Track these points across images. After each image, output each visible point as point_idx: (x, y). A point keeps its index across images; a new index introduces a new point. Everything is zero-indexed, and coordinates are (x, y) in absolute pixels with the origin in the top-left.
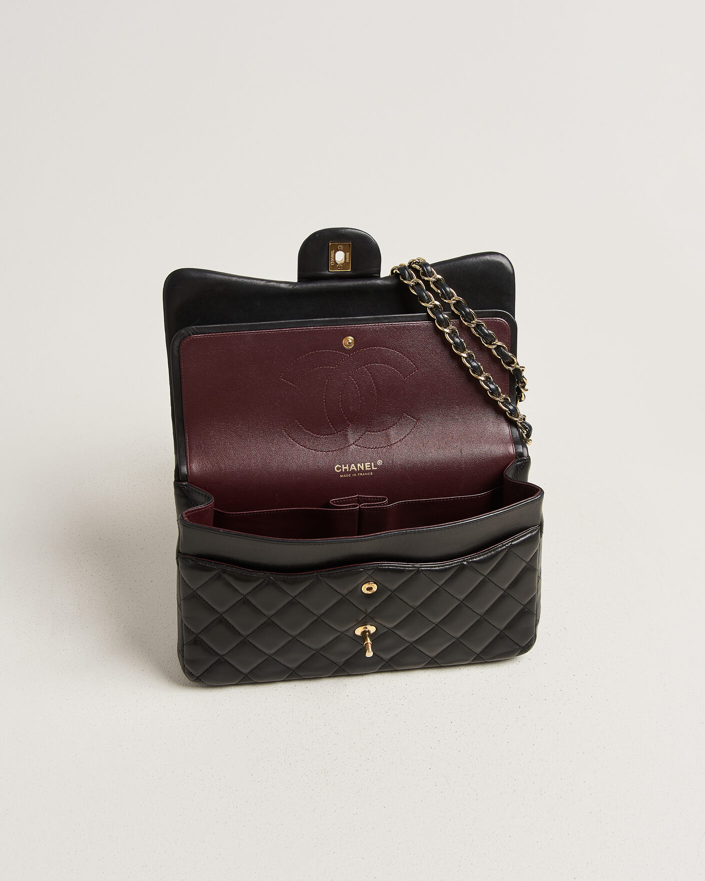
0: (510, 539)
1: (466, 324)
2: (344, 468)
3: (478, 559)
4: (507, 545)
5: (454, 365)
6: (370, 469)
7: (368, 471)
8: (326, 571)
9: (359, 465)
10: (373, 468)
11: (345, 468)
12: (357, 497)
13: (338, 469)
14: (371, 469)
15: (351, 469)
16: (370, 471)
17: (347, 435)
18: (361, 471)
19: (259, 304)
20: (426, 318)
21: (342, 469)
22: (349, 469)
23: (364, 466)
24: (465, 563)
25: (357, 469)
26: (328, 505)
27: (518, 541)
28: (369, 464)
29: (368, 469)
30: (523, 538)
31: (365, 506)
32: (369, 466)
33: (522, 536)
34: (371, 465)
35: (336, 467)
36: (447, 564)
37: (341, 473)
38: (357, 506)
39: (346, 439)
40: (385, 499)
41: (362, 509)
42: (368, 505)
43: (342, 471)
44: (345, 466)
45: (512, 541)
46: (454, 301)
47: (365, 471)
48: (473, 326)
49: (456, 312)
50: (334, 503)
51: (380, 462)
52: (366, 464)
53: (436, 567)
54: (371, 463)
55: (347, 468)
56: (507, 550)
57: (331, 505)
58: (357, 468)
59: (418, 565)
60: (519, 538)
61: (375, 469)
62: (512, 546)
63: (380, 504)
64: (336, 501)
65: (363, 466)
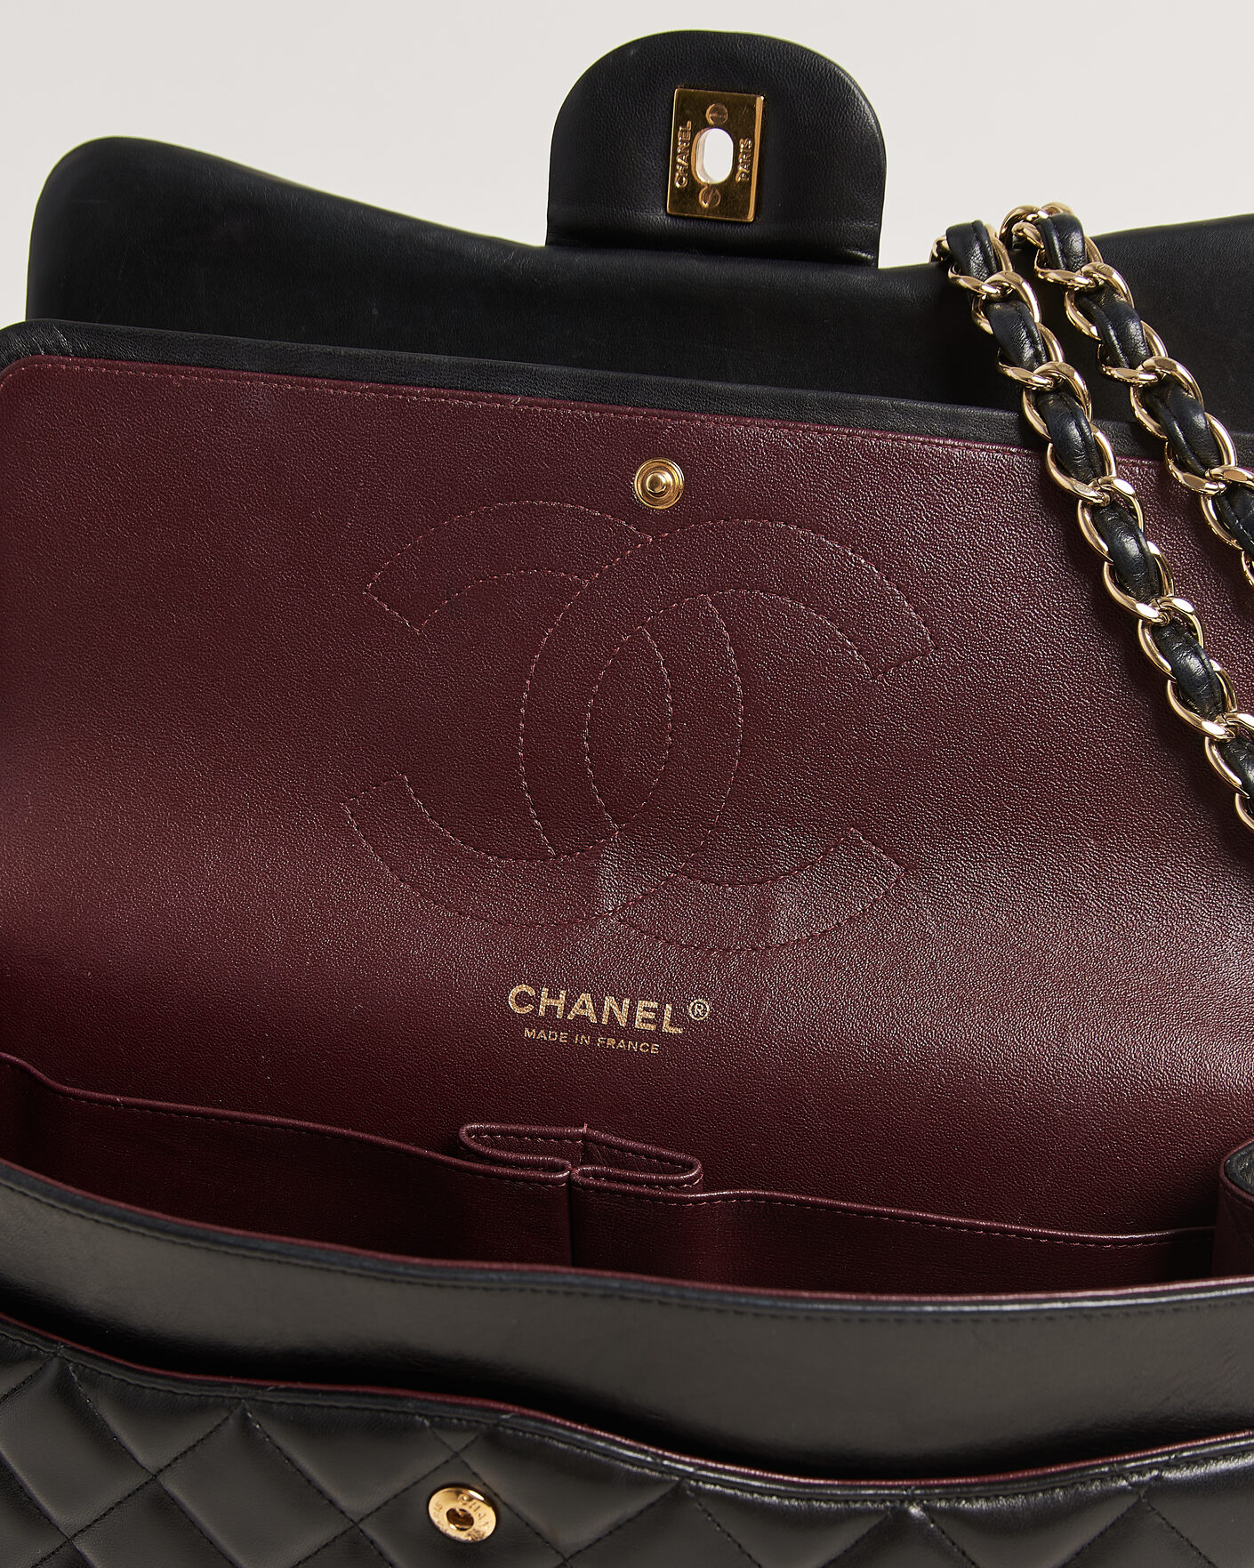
0: (1159, 1455)
1: (1180, 476)
2: (545, 1001)
3: (981, 1505)
4: (1135, 1478)
5: (1104, 657)
6: (653, 1027)
7: (640, 1036)
8: (277, 1390)
9: (609, 1002)
10: (666, 1028)
11: (553, 1002)
12: (584, 1137)
13: (522, 999)
14: (659, 1025)
15: (576, 1010)
16: (649, 1037)
17: (594, 873)
18: (612, 1028)
19: (375, 312)
20: (1013, 434)
21: (537, 1003)
22: (567, 1010)
23: (632, 1010)
24: (915, 1510)
25: (599, 1018)
26: (454, 1146)
27: (1198, 1471)
28: (655, 1005)
29: (644, 1026)
30: (1223, 1466)
31: (596, 1175)
32: (651, 1016)
33: (1226, 1455)
34: (659, 1013)
35: (515, 991)
36: (829, 1493)
37: (532, 1020)
38: (563, 1169)
39: (589, 890)
40: (691, 1167)
41: (577, 1184)
42: (609, 1178)
43: (535, 1011)
44: (553, 995)
45: (1168, 1466)
46: (1151, 377)
47: (630, 1033)
48: (1211, 488)
49: (1150, 425)
50: (484, 1143)
51: (699, 1009)
52: (642, 1004)
53: (771, 1493)
54: (662, 1005)
55: (560, 1004)
56: (1131, 1501)
57: (462, 1144)
58: (599, 1011)
59: (685, 1464)
60: (1206, 1459)
61: (673, 1030)
62: (1161, 1488)
63: (664, 1184)
64: (491, 1133)
65: (625, 1010)
